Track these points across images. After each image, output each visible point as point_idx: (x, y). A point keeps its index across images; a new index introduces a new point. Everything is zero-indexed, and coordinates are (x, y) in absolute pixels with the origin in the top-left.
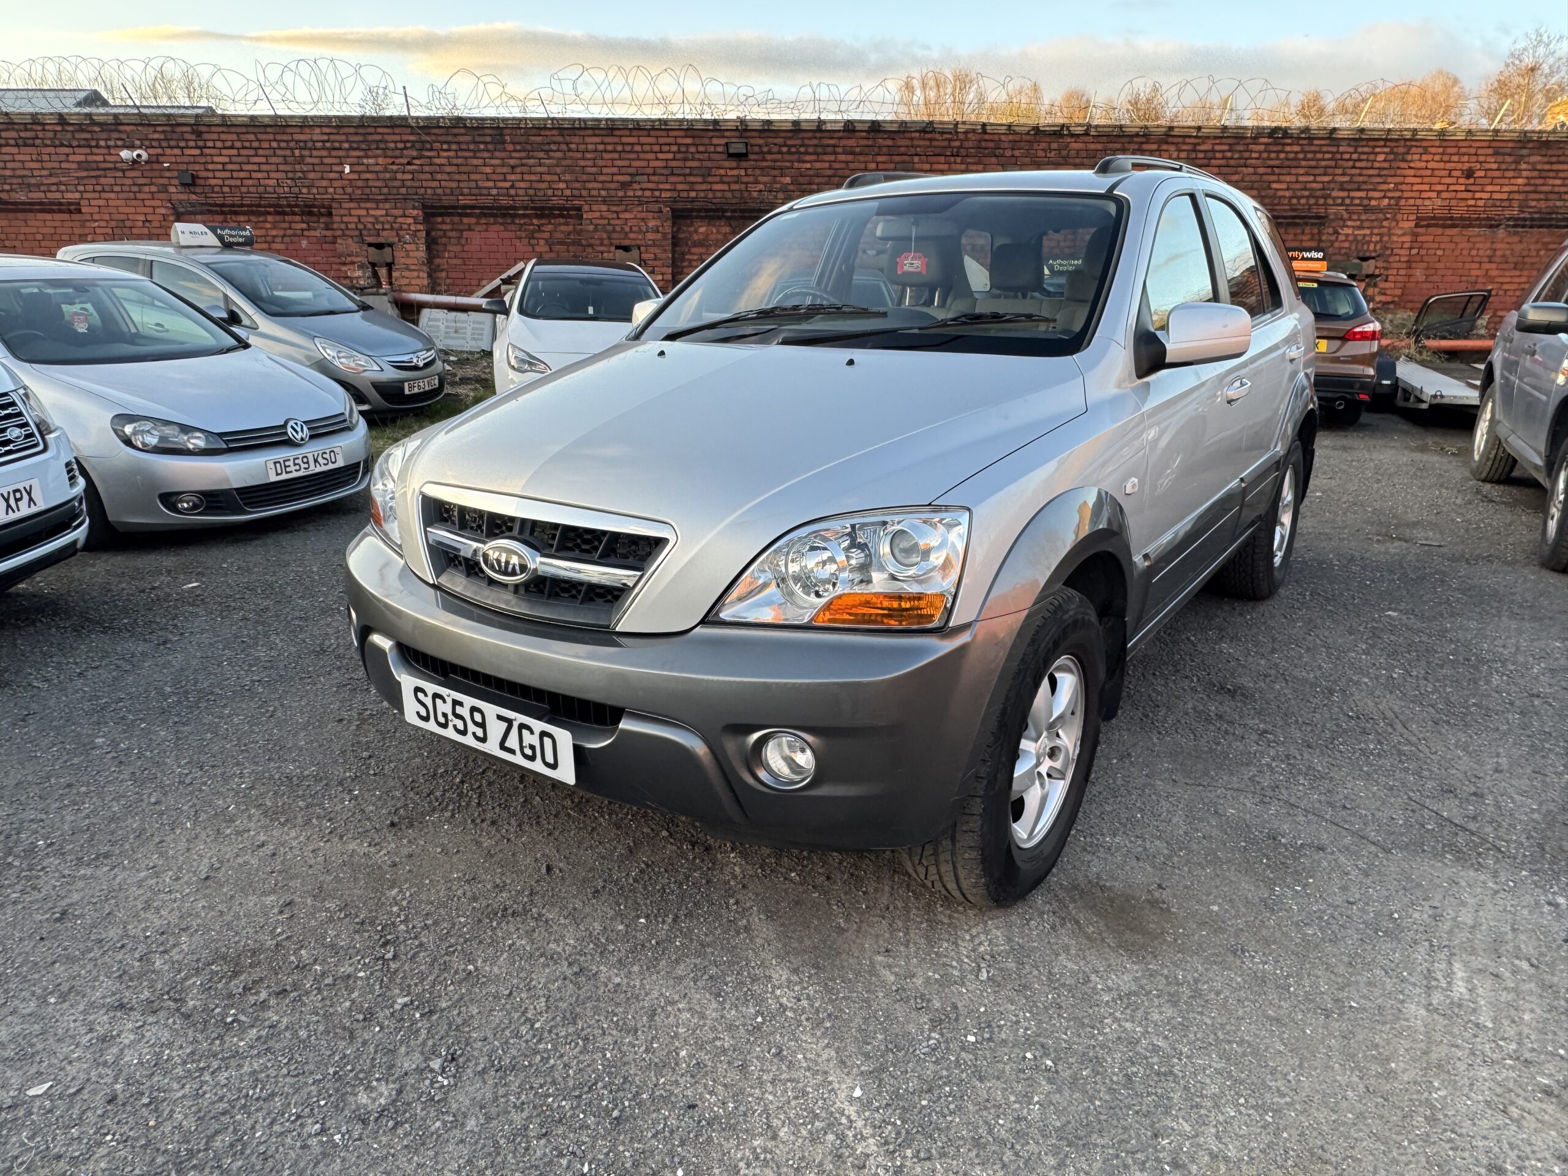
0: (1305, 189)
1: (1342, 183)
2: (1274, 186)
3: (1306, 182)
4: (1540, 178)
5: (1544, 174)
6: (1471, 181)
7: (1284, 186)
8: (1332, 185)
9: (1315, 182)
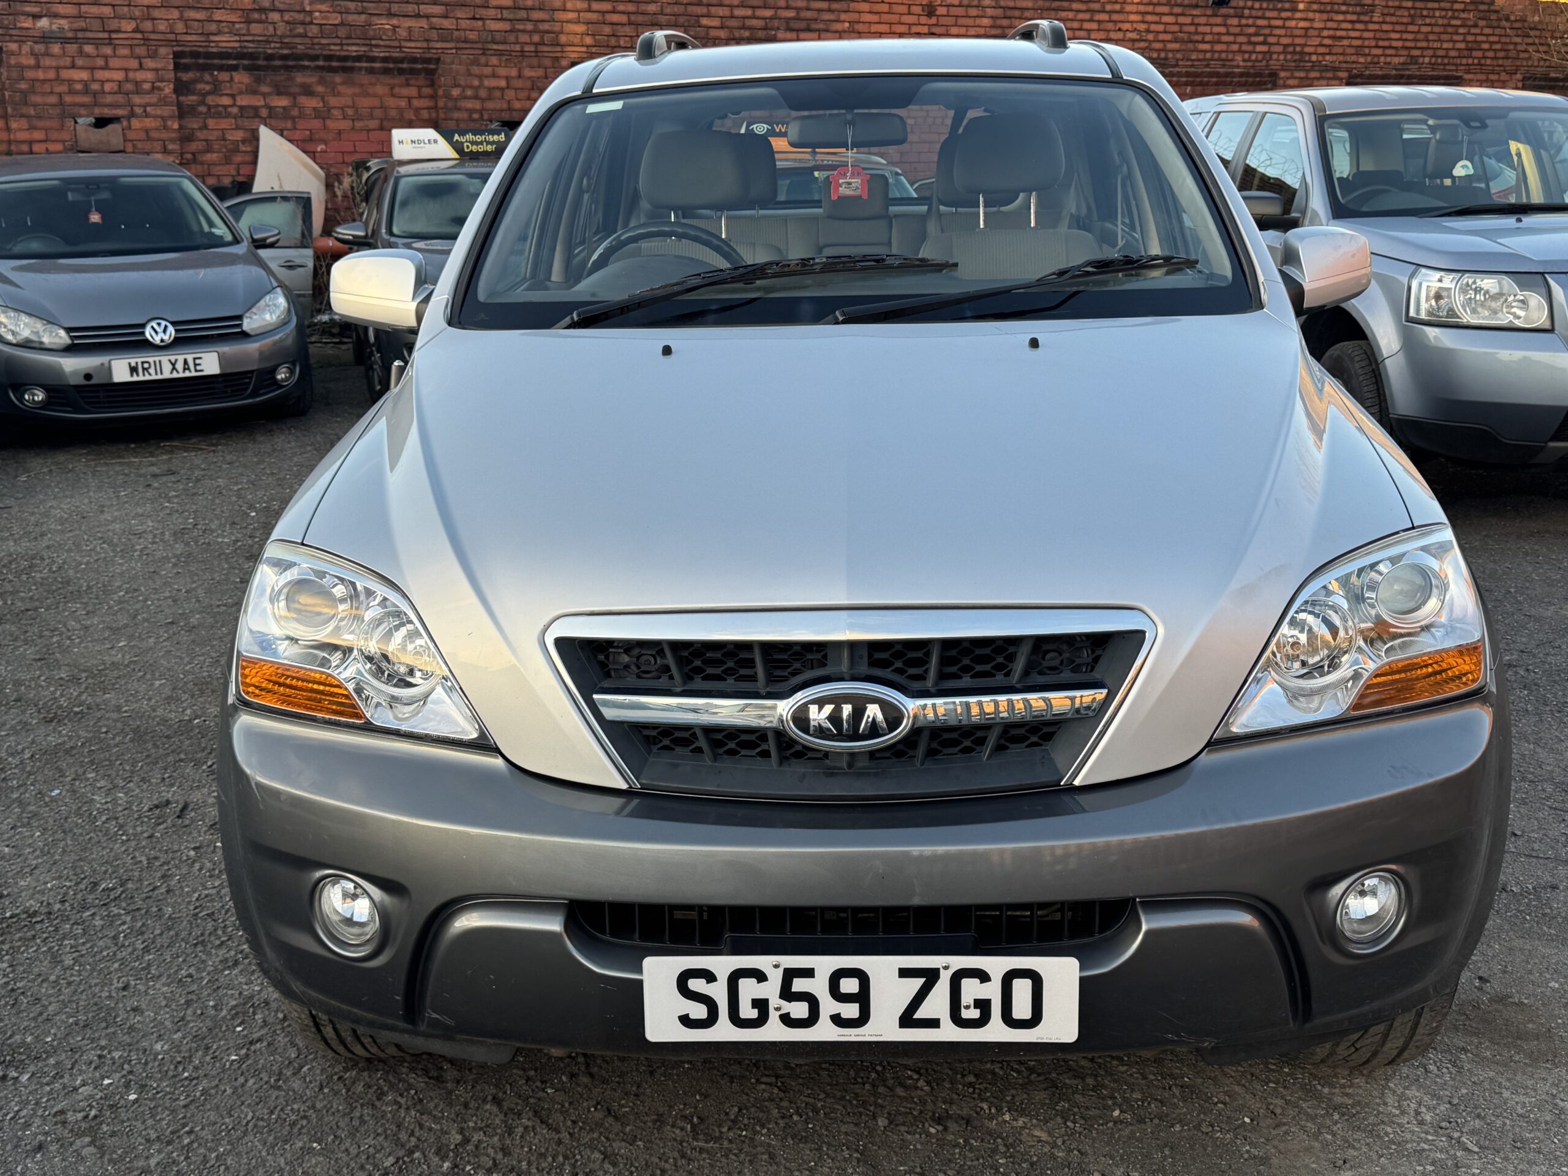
0: (743, 27)
1: (788, 20)
2: (705, 21)
3: (744, 18)
4: (1005, 17)
5: (1009, 13)
6: (933, 20)
7: (716, 22)
8: (776, 23)
9: (754, 17)
